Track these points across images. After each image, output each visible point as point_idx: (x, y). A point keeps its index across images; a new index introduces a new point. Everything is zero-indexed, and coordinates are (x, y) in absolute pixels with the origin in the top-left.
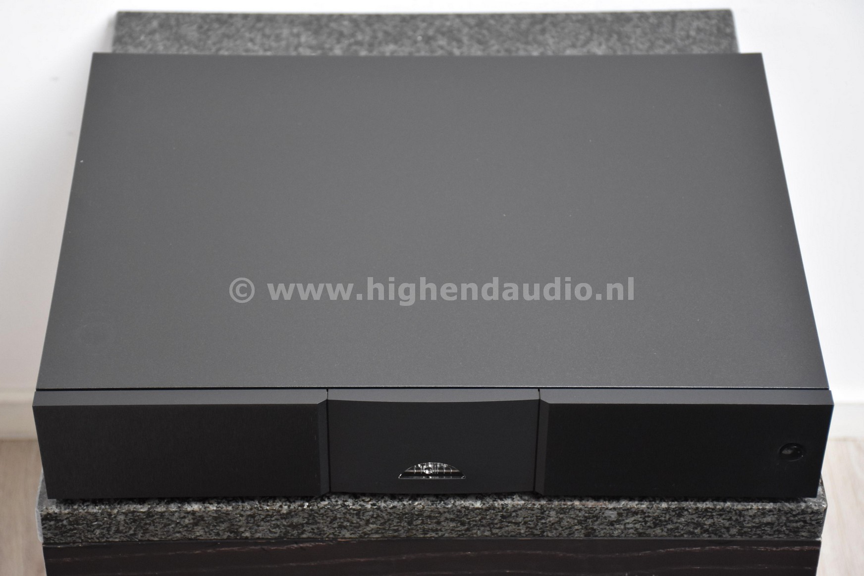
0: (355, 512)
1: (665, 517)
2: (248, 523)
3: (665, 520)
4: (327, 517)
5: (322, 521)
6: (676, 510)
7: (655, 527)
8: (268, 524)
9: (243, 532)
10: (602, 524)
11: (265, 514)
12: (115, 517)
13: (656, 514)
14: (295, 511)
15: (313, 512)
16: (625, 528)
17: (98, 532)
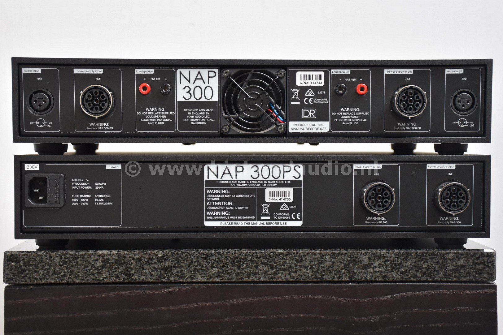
0: (205, 256)
1: (398, 261)
2: (137, 266)
3: (398, 264)
4: (187, 261)
5: (183, 265)
6: (404, 254)
7: (392, 271)
8: (149, 267)
11: (147, 257)
13: (392, 258)
14: (167, 255)
15: (178, 256)
16: (374, 271)
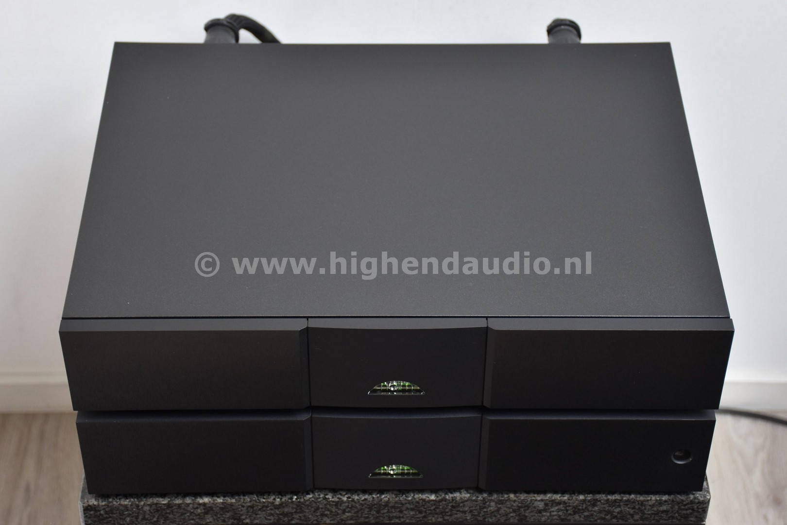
9: (244, 519)
10: (532, 512)
12: (142, 508)
17: (128, 519)
